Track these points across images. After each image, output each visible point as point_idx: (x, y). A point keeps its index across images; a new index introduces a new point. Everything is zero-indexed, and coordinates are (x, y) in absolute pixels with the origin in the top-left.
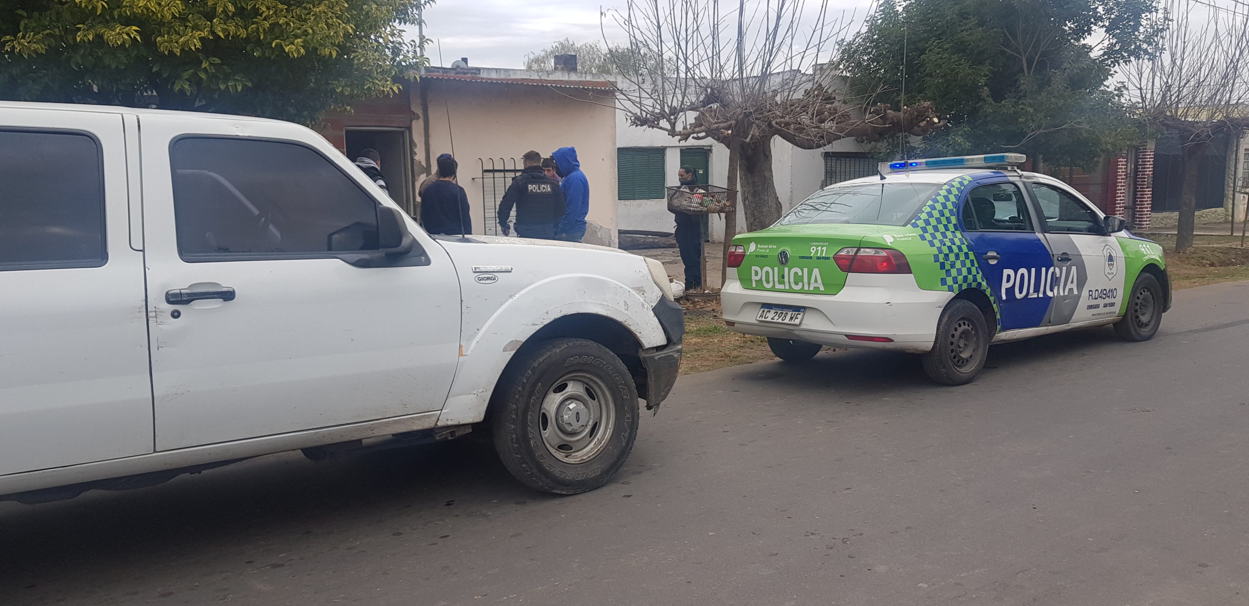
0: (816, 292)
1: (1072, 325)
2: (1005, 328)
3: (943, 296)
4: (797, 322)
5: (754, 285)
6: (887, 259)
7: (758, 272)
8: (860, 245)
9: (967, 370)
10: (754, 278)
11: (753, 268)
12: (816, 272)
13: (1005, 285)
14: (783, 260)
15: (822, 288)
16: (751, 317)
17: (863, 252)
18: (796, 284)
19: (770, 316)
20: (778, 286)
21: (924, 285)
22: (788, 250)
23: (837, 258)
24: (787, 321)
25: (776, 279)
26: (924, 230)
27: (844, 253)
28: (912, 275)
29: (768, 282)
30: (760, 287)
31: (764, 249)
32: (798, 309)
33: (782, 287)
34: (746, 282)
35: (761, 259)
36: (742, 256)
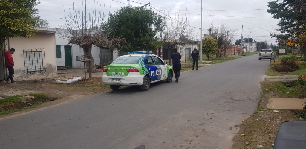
0: (123, 76)
1: (161, 80)
2: (152, 81)
3: (143, 76)
4: (120, 81)
5: (110, 75)
6: (135, 70)
7: (111, 73)
8: (131, 67)
9: (147, 88)
10: (110, 74)
11: (110, 72)
12: (123, 72)
13: (152, 74)
14: (116, 70)
15: (124, 75)
16: (110, 82)
17: (131, 69)
18: (119, 74)
19: (114, 81)
20: (115, 75)
21: (141, 74)
22: (117, 69)
23: (127, 70)
24: (118, 81)
25: (115, 74)
26: (140, 64)
27: (128, 69)
28: (139, 72)
29: (113, 74)
30: (111, 75)
31: (112, 68)
32: (120, 79)
33: (116, 75)
34: (108, 75)
35: (111, 70)
36: (107, 70)
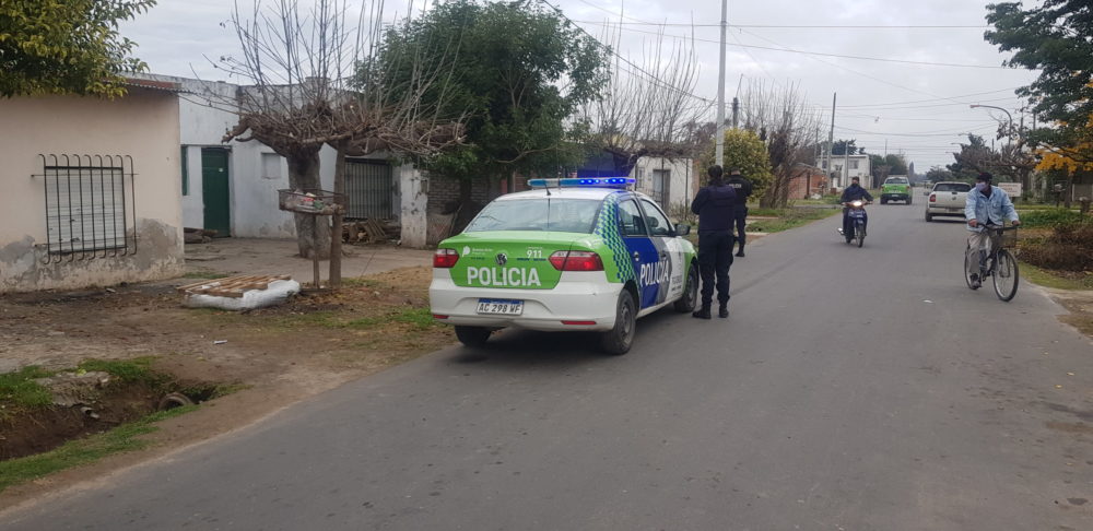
0: (534, 287)
1: (667, 302)
2: (642, 308)
3: (618, 287)
4: (518, 312)
5: (470, 283)
6: (590, 260)
7: (473, 272)
8: (570, 248)
9: (628, 341)
10: (470, 276)
11: (469, 268)
12: (533, 271)
13: (642, 276)
14: (501, 260)
15: (539, 284)
16: (469, 310)
17: (573, 255)
18: (514, 281)
19: (490, 308)
20: (495, 283)
21: (610, 280)
23: (551, 260)
24: (508, 312)
25: (494, 277)
26: (604, 236)
27: (556, 255)
28: (603, 272)
29: (485, 280)
30: (476, 283)
31: (478, 252)
32: (516, 302)
33: (500, 284)
34: (460, 280)
35: (478, 261)
36: (456, 257)
